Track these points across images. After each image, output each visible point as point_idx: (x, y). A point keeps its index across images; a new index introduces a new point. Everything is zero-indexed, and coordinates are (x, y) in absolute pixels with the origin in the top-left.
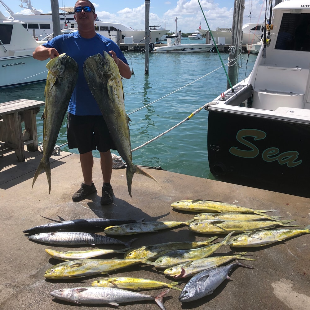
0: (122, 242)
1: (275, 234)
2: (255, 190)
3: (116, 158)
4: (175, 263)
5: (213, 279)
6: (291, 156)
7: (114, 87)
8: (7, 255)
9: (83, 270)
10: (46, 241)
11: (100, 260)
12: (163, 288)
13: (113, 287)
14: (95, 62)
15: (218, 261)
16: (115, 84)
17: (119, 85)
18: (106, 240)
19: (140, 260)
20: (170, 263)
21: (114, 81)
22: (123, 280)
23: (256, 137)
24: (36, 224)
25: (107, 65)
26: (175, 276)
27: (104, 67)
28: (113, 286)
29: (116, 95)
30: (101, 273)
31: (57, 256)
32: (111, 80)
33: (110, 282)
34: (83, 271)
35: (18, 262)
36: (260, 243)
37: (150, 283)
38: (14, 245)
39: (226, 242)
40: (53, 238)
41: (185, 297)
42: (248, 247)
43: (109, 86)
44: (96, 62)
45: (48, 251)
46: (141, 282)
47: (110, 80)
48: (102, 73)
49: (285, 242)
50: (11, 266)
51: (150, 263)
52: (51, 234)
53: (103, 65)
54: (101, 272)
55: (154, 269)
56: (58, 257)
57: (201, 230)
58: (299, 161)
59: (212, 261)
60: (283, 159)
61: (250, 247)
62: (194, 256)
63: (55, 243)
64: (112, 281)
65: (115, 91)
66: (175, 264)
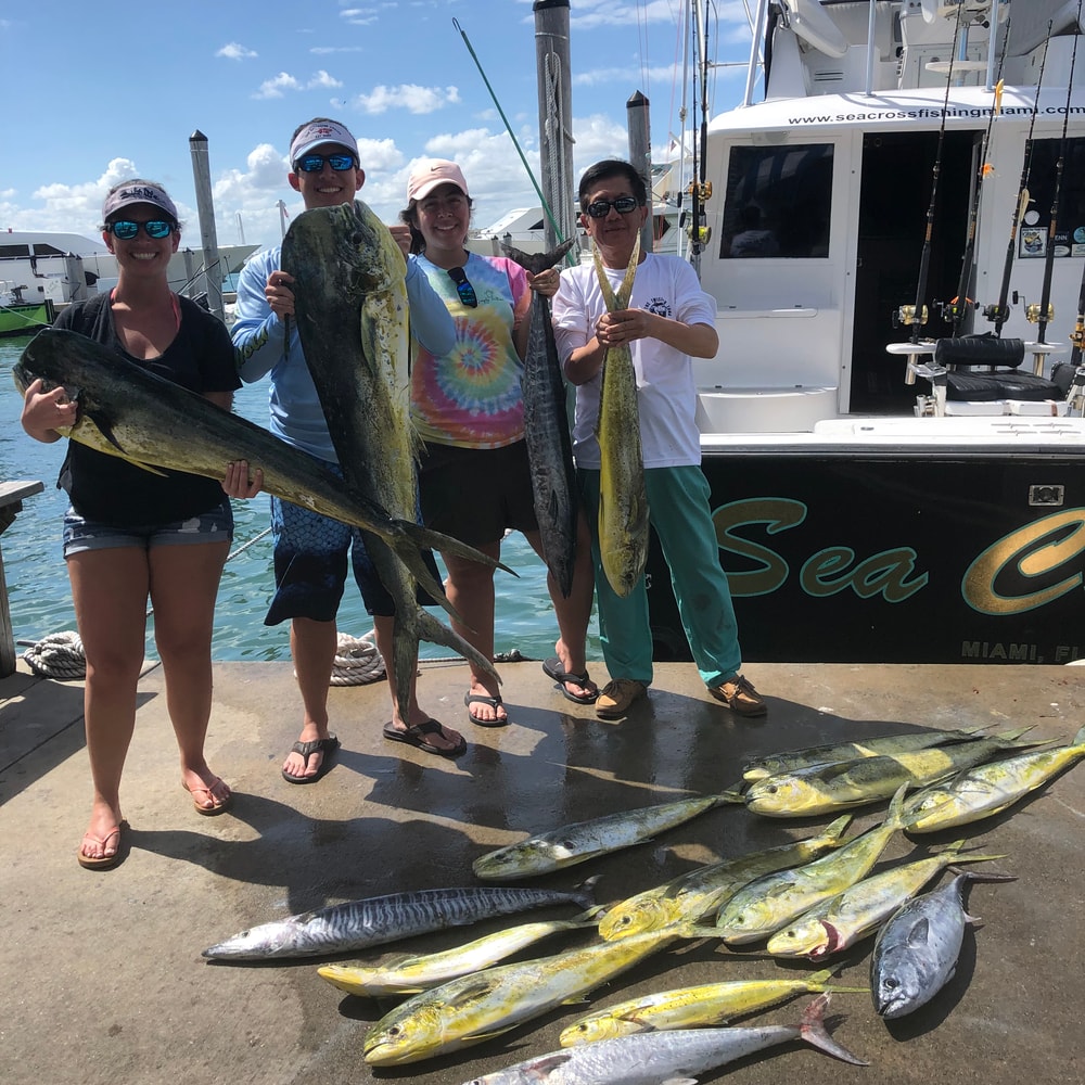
0: (563, 896)
1: (1013, 771)
2: (856, 669)
3: (355, 646)
4: (787, 915)
5: (943, 927)
6: (893, 567)
7: (382, 322)
8: (162, 1032)
9: (502, 1003)
10: (288, 951)
11: (537, 960)
12: (795, 998)
13: (641, 1032)
14: (330, 230)
15: (908, 881)
16: (387, 314)
17: (398, 320)
18: (508, 899)
19: (672, 932)
20: (772, 918)
21: (384, 301)
22: (661, 1003)
23: (774, 523)
24: (196, 909)
25: (370, 243)
26: (814, 951)
27: (358, 247)
28: (640, 1027)
29: (386, 351)
30: (564, 1003)
31: (375, 983)
32: (376, 297)
33: (623, 1018)
34: (503, 1008)
35: (222, 1042)
36: (990, 804)
37: (750, 992)
38: (159, 992)
39: (898, 818)
40: (312, 932)
41: (897, 998)
42: (962, 823)
43: (367, 315)
44: (335, 229)
45: (334, 972)
46: (721, 995)
47: (372, 299)
48: (349, 268)
49: (1048, 791)
50: (204, 1062)
51: (707, 933)
52: (298, 921)
53: (357, 240)
54: (562, 1000)
55: (722, 949)
56: (381, 986)
57: (793, 805)
58: (921, 577)
59: (894, 884)
60: (868, 581)
61: (966, 821)
62: (829, 882)
63: (324, 951)
64: (629, 1014)
65: (382, 338)
66: (787, 919)
